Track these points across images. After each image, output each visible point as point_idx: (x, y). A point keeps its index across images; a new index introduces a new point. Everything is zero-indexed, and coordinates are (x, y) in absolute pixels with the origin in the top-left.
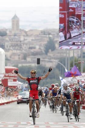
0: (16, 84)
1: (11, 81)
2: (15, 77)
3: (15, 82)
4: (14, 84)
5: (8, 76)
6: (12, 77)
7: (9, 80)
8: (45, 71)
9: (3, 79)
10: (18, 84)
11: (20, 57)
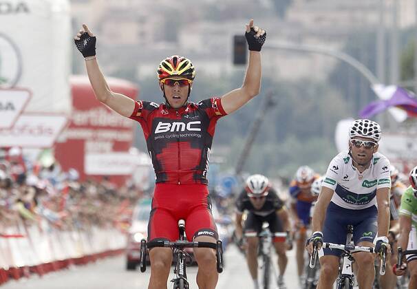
0: (126, 164)
1: (102, 151)
2: (120, 128)
3: (121, 157)
4: (115, 163)
5: (88, 126)
6: (108, 128)
7: (89, 146)
8: (274, 98)
9: (62, 139)
10: (139, 166)
11: (149, 28)
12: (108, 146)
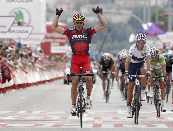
0: (64, 50)
1: (56, 46)
2: (62, 38)
3: (62, 47)
4: (60, 49)
5: (51, 38)
6: (58, 38)
7: (52, 44)
8: (111, 29)
9: (43, 42)
10: (68, 50)
11: (71, 6)
12: (58, 44)
